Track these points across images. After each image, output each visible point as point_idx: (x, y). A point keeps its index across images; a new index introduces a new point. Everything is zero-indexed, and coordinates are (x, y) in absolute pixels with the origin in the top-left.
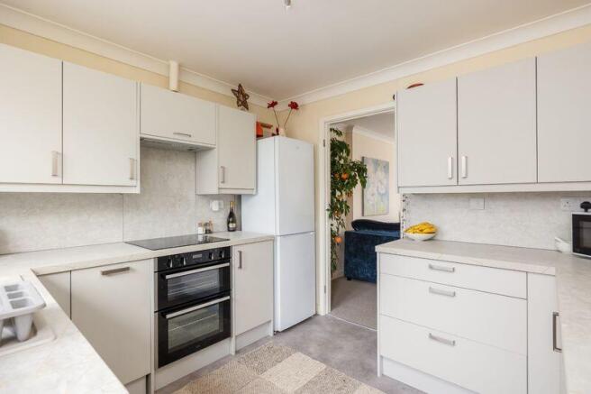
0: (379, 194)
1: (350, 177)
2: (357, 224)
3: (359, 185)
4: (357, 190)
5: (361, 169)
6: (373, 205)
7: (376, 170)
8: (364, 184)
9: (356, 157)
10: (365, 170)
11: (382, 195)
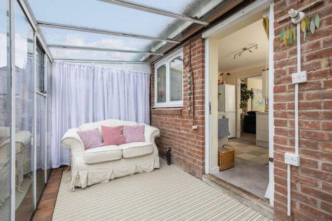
0: (259, 102)
1: (247, 96)
2: (249, 113)
3: (250, 99)
4: (250, 100)
5: (251, 93)
6: (256, 107)
7: (258, 93)
8: (252, 98)
9: (249, 89)
10: (253, 93)
11: (260, 103)
